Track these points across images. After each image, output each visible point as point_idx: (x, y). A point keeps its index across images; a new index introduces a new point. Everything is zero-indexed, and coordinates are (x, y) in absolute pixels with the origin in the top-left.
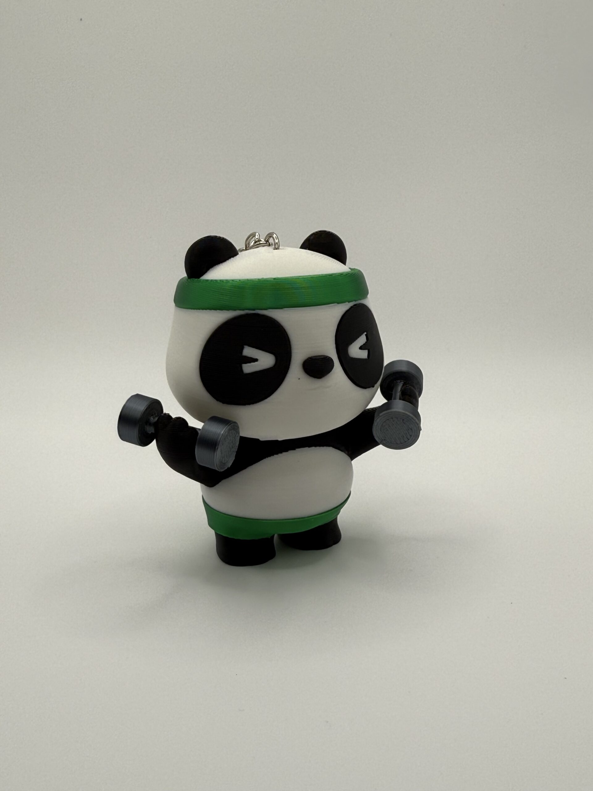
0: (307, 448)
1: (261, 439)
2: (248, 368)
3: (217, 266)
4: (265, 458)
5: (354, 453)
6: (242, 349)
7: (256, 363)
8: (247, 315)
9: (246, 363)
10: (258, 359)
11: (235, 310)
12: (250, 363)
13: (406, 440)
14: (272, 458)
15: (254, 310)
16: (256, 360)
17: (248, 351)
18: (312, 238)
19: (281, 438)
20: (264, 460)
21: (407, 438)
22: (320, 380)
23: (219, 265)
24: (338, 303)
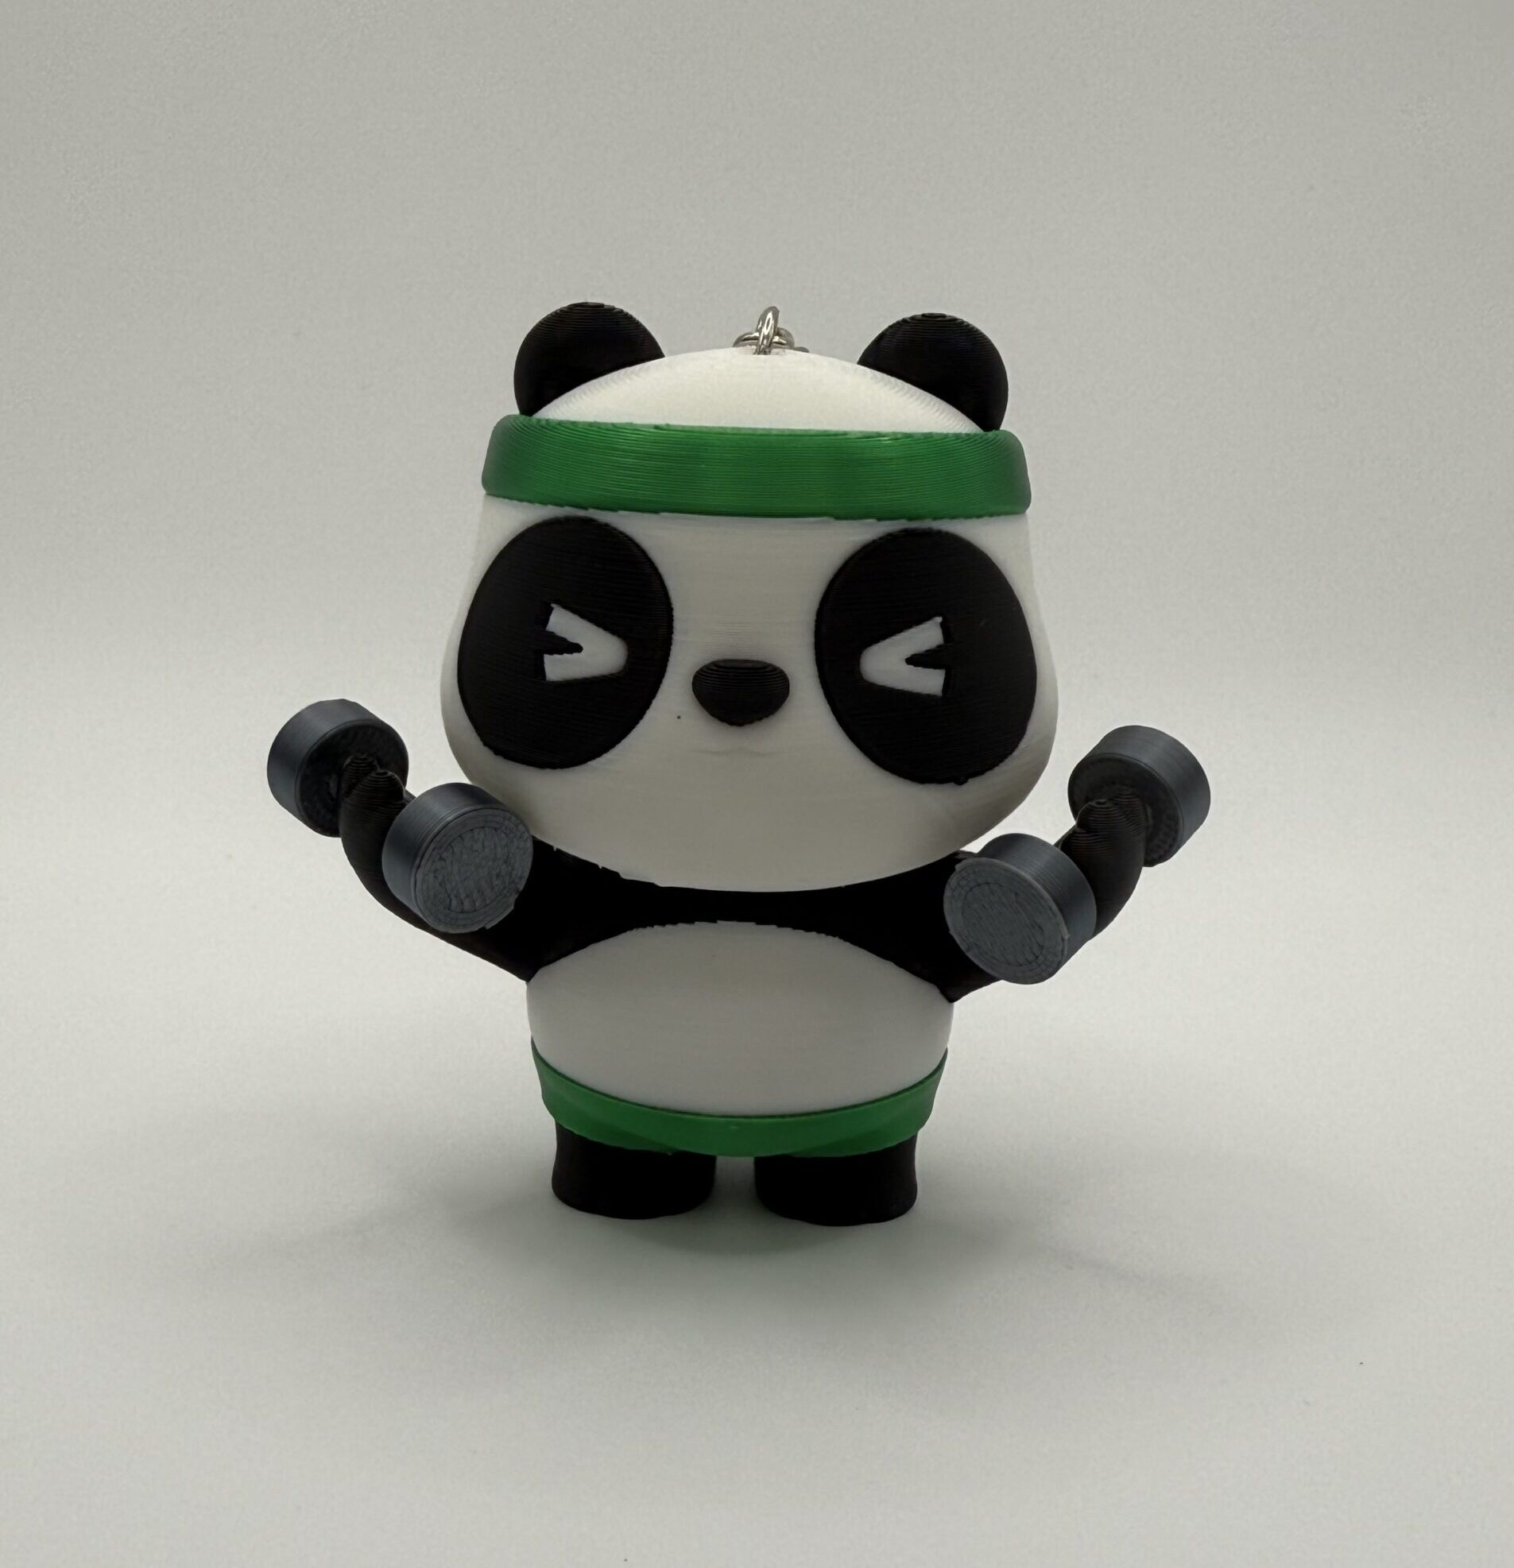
0: (751, 926)
1: (624, 876)
4: (631, 929)
6: (548, 613)
7: (576, 656)
9: (552, 652)
10: (582, 645)
12: (561, 653)
13: (1031, 958)
14: (648, 931)
16: (577, 648)
17: (561, 622)
19: (663, 881)
20: (628, 933)
21: (1032, 952)
22: (740, 730)
24: (838, 518)
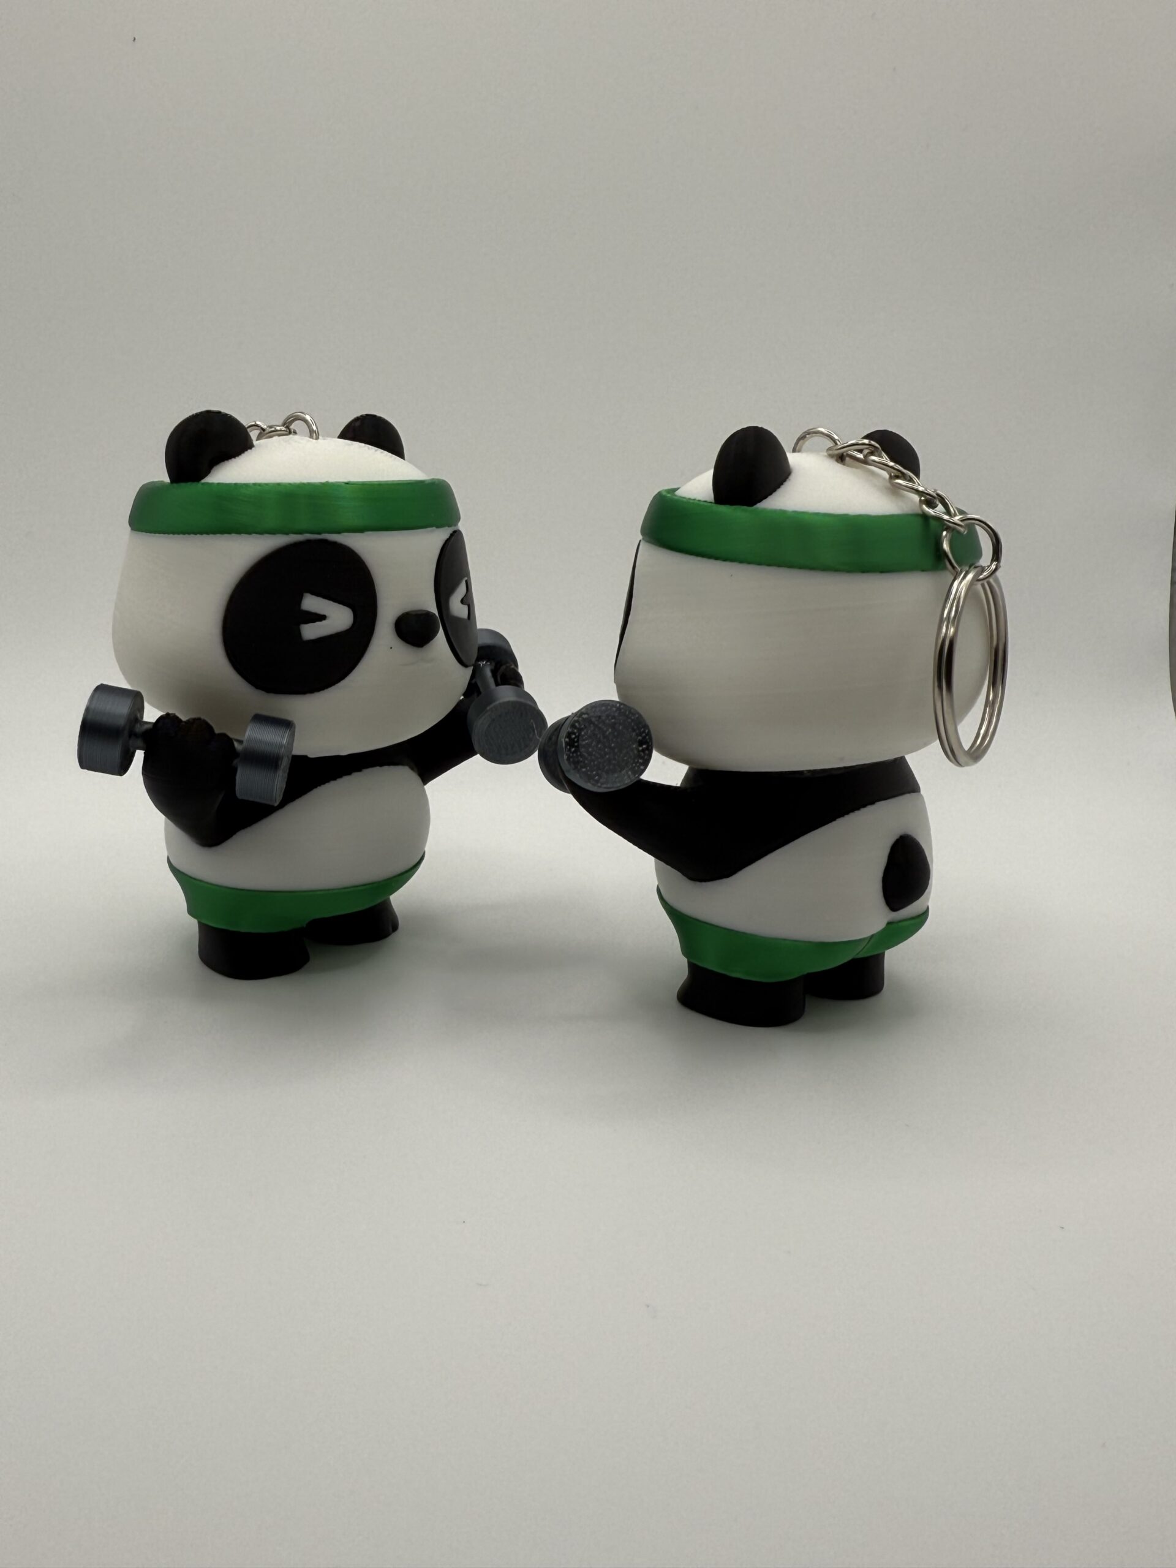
2: (310, 632)
3: (226, 462)
4: (315, 788)
5: (428, 772)
6: (301, 598)
7: (323, 623)
8: (309, 541)
9: (307, 622)
10: (327, 615)
11: (287, 534)
12: (313, 622)
15: (319, 533)
16: (323, 618)
17: (311, 603)
18: (358, 424)
22: (420, 649)
23: (230, 460)
